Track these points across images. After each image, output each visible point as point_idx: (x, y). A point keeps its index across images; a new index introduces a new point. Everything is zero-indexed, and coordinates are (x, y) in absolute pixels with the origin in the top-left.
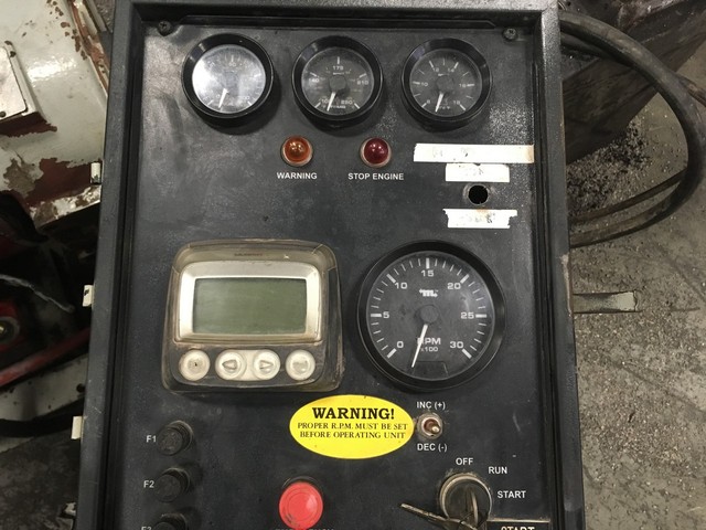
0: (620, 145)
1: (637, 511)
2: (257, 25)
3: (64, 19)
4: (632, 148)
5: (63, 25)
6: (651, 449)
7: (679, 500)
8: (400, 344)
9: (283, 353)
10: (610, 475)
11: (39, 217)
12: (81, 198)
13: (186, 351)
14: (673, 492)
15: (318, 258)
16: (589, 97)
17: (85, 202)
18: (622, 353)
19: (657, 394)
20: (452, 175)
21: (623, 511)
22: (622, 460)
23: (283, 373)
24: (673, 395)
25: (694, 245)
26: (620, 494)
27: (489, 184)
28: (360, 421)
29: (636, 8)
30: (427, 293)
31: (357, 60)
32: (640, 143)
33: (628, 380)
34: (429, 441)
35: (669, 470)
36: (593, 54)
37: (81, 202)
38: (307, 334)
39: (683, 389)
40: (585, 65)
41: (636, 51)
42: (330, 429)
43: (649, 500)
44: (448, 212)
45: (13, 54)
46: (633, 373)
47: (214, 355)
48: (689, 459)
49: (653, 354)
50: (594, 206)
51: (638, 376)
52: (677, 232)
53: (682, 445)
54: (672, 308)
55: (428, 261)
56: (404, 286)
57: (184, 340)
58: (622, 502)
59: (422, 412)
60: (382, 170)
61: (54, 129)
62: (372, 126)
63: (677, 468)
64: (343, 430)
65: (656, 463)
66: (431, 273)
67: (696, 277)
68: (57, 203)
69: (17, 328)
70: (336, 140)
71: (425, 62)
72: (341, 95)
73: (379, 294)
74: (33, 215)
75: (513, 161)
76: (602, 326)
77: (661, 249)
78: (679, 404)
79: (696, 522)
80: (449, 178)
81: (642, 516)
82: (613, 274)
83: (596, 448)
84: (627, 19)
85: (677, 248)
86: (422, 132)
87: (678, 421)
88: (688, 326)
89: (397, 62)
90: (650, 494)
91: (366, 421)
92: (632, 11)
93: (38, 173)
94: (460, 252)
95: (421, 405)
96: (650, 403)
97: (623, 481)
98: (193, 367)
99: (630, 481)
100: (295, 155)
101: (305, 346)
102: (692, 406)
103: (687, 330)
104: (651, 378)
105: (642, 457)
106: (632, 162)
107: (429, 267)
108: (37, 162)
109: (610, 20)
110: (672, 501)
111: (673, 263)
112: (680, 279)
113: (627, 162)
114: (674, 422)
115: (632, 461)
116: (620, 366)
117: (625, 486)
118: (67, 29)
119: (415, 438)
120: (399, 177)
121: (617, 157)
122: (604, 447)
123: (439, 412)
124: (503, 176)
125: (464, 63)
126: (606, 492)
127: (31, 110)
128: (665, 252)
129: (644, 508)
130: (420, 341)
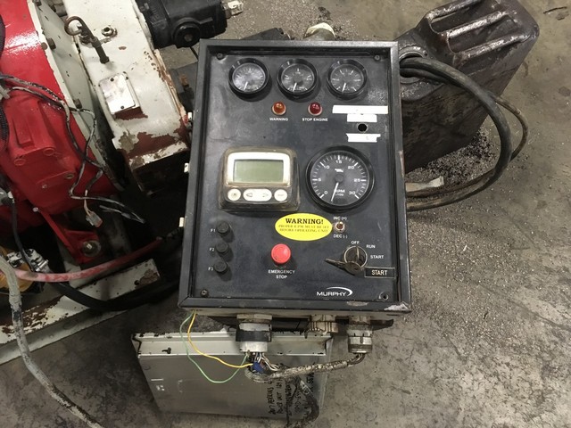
0: (475, 146)
1: (491, 376)
2: (261, 55)
3: (153, 61)
4: (483, 148)
5: (153, 64)
6: (499, 337)
7: (519, 370)
8: (326, 192)
9: (273, 190)
10: (472, 352)
11: (134, 164)
12: (157, 155)
13: (231, 188)
14: (514, 364)
15: (289, 151)
16: (442, 108)
17: (159, 157)
18: (479, 275)
19: (503, 302)
20: (350, 119)
21: (481, 376)
22: (480, 343)
23: (273, 198)
24: (513, 302)
25: (526, 208)
26: (479, 364)
27: (368, 123)
28: (307, 224)
29: (461, 55)
30: (339, 170)
31: (306, 70)
32: (488, 145)
33: (483, 292)
34: (339, 233)
35: (512, 350)
36: (440, 81)
37: (157, 156)
38: (284, 182)
39: (520, 299)
40: (436, 87)
41: (461, 77)
42: (293, 228)
43: (499, 369)
44: (348, 135)
45: (127, 78)
46: (486, 287)
47: (242, 190)
48: (525, 343)
49: (500, 277)
50: (458, 184)
51: (489, 289)
52: (514, 200)
53: (520, 334)
54: (512, 247)
55: (339, 157)
56: (328, 167)
57: (229, 184)
58: (480, 370)
59: (336, 221)
60: (318, 117)
61: (146, 117)
62: (314, 98)
63: (517, 349)
64: (300, 228)
65: (503, 345)
66: (340, 162)
67: (527, 228)
68: (144, 157)
69: (99, 247)
70: (297, 104)
71: (338, 70)
72: (299, 84)
73: (316, 171)
74: (131, 163)
75: (379, 113)
76: (465, 258)
77: (503, 210)
78: (517, 308)
79: (531, 384)
80: (349, 120)
81: (494, 379)
82: (471, 226)
83: (462, 335)
84: (458, 61)
85: (514, 210)
86: (337, 101)
87: (518, 319)
88: (522, 259)
89: (325, 70)
90: (500, 365)
91: (310, 225)
92: (460, 57)
93: (136, 140)
94: (353, 151)
95: (335, 218)
96: (498, 307)
97: (481, 356)
98: (233, 196)
99: (486, 357)
100: (278, 110)
101: (283, 187)
102: (527, 309)
103: (522, 262)
104: (498, 291)
105: (493, 341)
106: (483, 157)
107: (339, 159)
108: (136, 134)
109: (449, 62)
110: (515, 370)
111: (512, 219)
112: (516, 229)
113: (480, 156)
114: (515, 320)
115: (487, 344)
116: (478, 283)
117: (482, 360)
118: (154, 66)
119: (333, 232)
120: (326, 120)
121: (473, 153)
122: (468, 335)
123: (344, 221)
124: (374, 120)
125: (356, 70)
126: (470, 363)
127: (137, 106)
128: (506, 212)
129: (496, 374)
130: (335, 191)
